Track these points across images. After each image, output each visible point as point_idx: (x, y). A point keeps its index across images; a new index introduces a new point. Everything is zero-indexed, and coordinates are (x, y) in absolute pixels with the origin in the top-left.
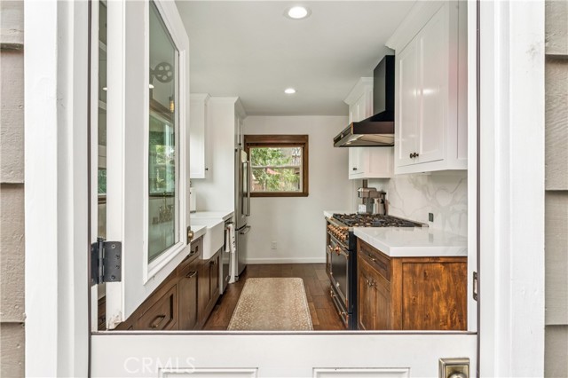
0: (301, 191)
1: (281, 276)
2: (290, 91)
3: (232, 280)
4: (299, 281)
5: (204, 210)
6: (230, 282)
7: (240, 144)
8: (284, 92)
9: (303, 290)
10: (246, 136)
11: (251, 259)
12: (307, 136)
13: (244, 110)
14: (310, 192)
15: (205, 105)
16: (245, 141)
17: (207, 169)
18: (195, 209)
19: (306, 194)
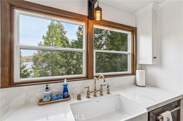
17: (155, 58)
18: (144, 85)
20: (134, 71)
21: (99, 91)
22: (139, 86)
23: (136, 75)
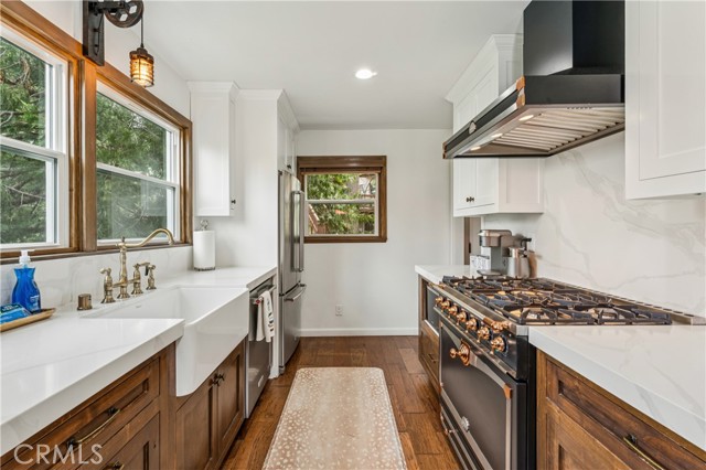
0: (376, 234)
1: (349, 364)
2: (364, 74)
3: (274, 373)
4: (377, 374)
5: (231, 265)
6: (271, 377)
7: (289, 167)
8: (353, 75)
9: (387, 399)
10: (300, 159)
11: (307, 329)
12: (385, 157)
13: (296, 121)
14: (388, 237)
15: (232, 102)
16: (298, 165)
17: (234, 202)
18: (213, 265)
19: (382, 238)
20: (188, 235)
21: (117, 285)
22: (203, 270)
23: (192, 244)
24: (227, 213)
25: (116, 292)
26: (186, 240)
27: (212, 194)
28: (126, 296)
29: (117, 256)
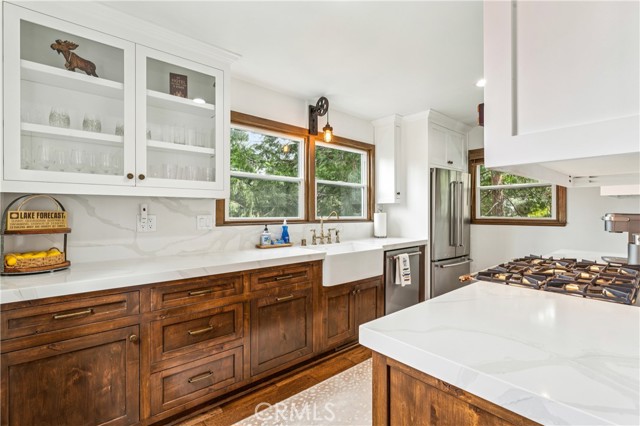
0: (553, 216)
7: (450, 162)
10: (471, 153)
14: (569, 220)
15: (396, 127)
16: (469, 157)
17: (399, 194)
18: (385, 235)
19: (561, 222)
20: (371, 215)
22: (379, 238)
23: (373, 221)
24: (393, 201)
25: (318, 240)
26: (370, 219)
27: (386, 192)
28: (322, 243)
29: (319, 225)
